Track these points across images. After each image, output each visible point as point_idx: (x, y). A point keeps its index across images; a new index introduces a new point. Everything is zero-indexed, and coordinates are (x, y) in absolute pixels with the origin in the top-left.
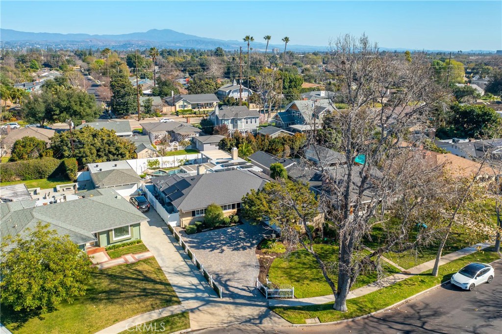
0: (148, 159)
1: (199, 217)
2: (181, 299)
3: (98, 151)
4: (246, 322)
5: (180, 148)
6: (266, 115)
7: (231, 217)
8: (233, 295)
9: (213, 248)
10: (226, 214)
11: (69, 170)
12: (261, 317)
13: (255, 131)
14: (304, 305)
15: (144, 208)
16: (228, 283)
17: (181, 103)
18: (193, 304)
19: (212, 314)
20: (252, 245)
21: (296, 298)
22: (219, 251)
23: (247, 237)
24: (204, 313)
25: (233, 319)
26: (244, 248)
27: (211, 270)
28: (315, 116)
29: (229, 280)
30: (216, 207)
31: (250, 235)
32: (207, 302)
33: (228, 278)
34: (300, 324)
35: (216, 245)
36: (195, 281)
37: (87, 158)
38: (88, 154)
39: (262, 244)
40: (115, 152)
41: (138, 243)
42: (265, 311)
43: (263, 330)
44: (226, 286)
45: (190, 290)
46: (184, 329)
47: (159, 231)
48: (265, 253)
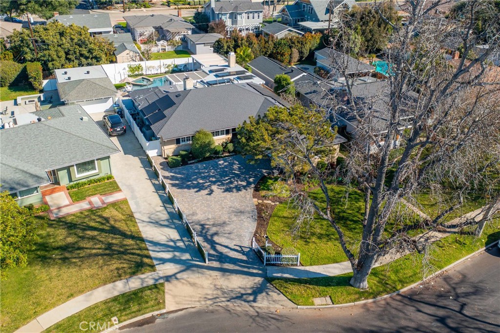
0: (129, 63)
1: (185, 145)
2: (155, 262)
3: (67, 54)
4: (237, 298)
5: (169, 49)
6: (272, 7)
7: (225, 145)
8: (222, 258)
9: (200, 187)
10: (219, 141)
11: (31, 78)
12: (257, 291)
13: (257, 28)
14: (312, 276)
15: (119, 131)
16: (216, 239)
18: (170, 269)
19: (193, 285)
20: (249, 184)
21: (303, 266)
22: (206, 192)
23: (242, 173)
24: (183, 283)
25: (219, 292)
26: (238, 189)
27: (195, 218)
28: (329, 11)
29: (216, 234)
30: (205, 134)
31: (247, 170)
32: (188, 267)
33: (215, 231)
34: (306, 305)
35: (204, 183)
36: (174, 234)
37: (54, 62)
38: (55, 57)
39: (261, 184)
40: (87, 55)
41: (108, 180)
42: (260, 282)
43: (257, 312)
44: (212, 244)
45: (166, 247)
46: (157, 310)
47: (135, 161)
48: (265, 197)
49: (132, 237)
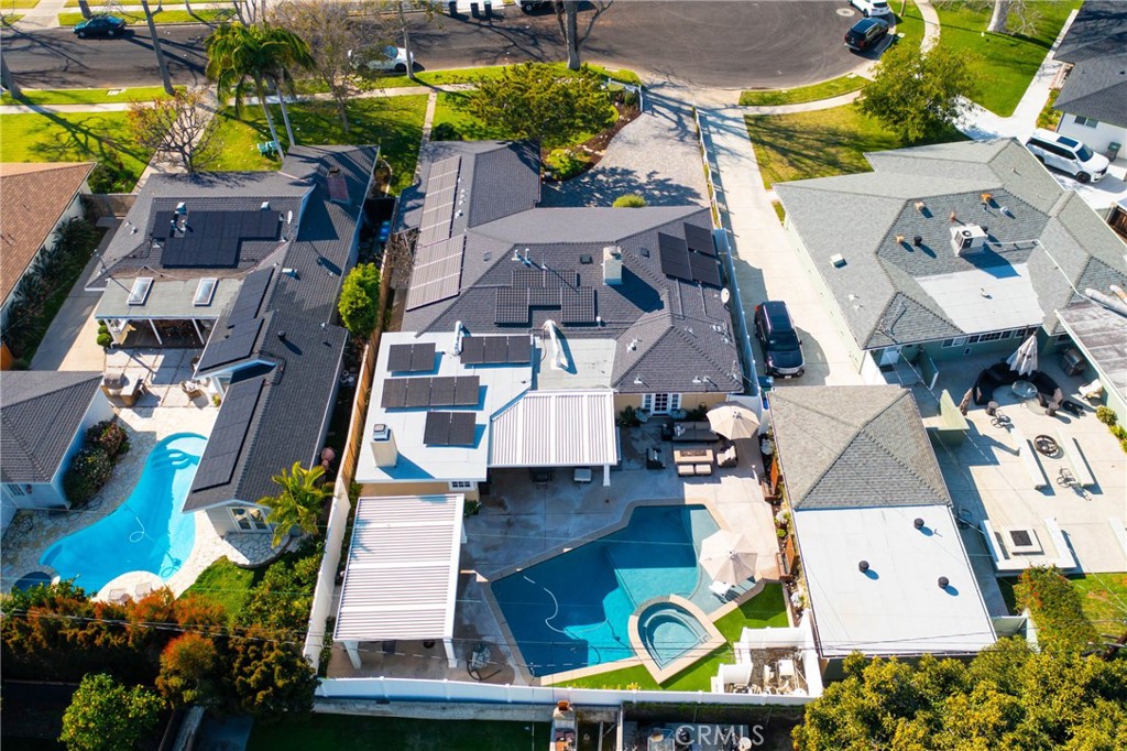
2: (743, 120)
8: (677, 111)
12: (662, 86)
16: (674, 125)
18: (730, 113)
19: (713, 99)
22: (657, 177)
24: (722, 101)
27: (686, 149)
29: (670, 130)
32: (712, 111)
36: (716, 139)
44: (680, 123)
45: (728, 129)
48: (588, 155)
49: (763, 143)
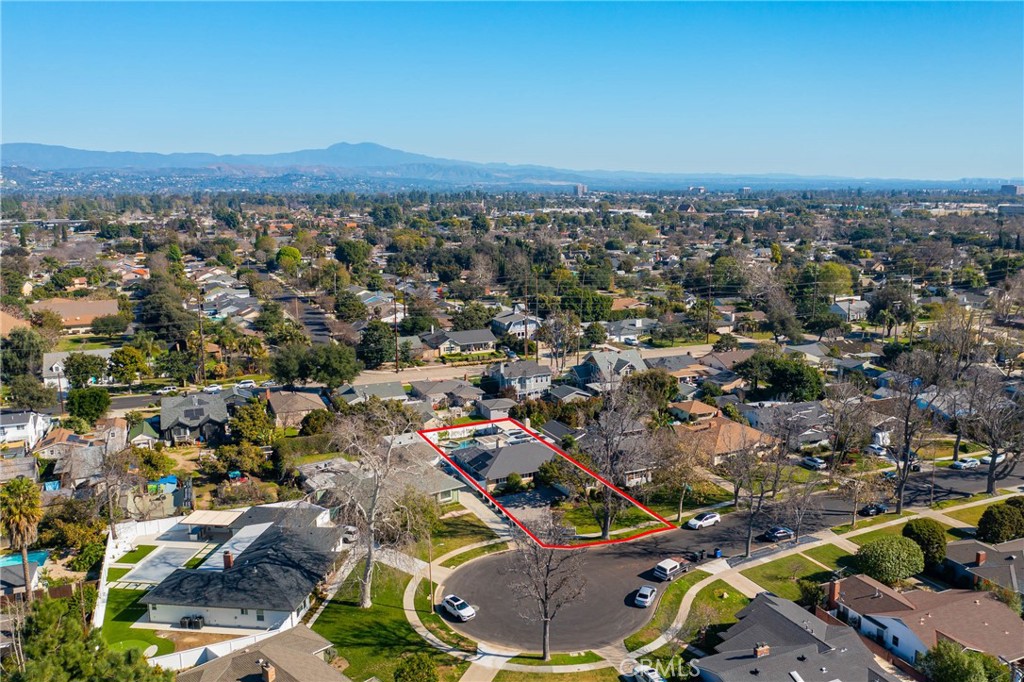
0: (438, 431)
1: (503, 483)
5: (464, 414)
6: (560, 360)
7: (529, 484)
9: (516, 507)
10: (525, 481)
13: (546, 391)
14: (583, 538)
17: (447, 344)
18: (508, 538)
20: (547, 504)
21: (578, 534)
22: (521, 508)
23: (542, 499)
26: (540, 506)
27: (516, 519)
30: (516, 475)
31: (544, 498)
33: (529, 524)
35: (519, 504)
36: (507, 526)
39: (554, 504)
41: (457, 504)
49: (484, 527)
